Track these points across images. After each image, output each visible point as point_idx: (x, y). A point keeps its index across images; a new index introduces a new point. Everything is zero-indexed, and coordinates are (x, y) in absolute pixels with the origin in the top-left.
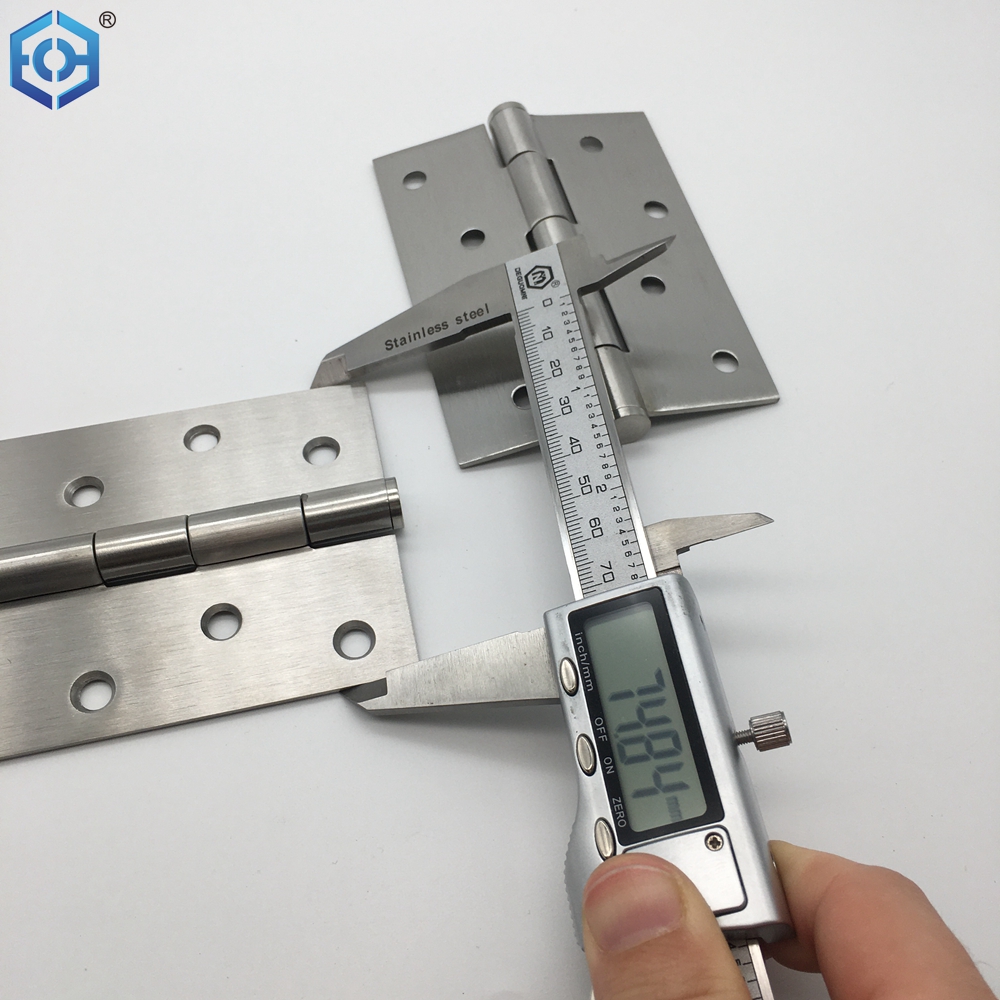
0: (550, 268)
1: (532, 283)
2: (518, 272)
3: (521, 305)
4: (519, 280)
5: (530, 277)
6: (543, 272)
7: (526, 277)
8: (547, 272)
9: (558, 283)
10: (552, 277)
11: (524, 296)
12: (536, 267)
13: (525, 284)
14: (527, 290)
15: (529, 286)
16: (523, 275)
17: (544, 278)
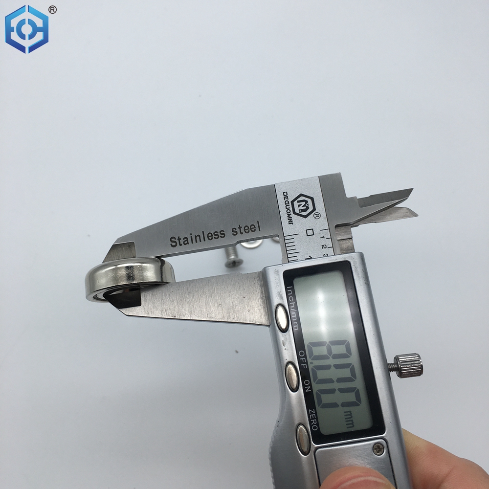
0: (312, 199)
1: (297, 211)
2: (286, 197)
3: (287, 229)
4: (287, 204)
5: (296, 203)
6: (306, 202)
7: (292, 202)
8: (310, 201)
9: (318, 215)
10: (314, 209)
11: (291, 222)
12: (301, 195)
13: (291, 209)
14: (293, 215)
15: (295, 213)
16: (290, 200)
17: (308, 208)
